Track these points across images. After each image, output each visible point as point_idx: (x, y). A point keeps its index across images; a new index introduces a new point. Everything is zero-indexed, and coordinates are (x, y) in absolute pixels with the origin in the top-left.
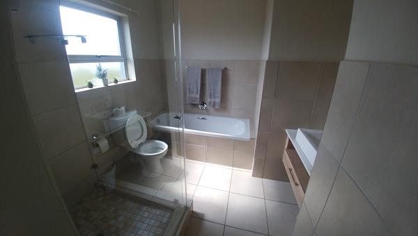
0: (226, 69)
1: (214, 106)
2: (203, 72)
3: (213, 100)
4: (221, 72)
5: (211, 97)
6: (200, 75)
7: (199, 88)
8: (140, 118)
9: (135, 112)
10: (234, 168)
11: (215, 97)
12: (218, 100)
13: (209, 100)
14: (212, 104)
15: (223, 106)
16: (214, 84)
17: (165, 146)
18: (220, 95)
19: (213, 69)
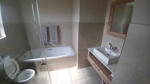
0: (59, 26)
1: (55, 43)
2: (48, 28)
3: (54, 40)
4: (56, 28)
5: (53, 39)
6: (46, 29)
7: (47, 36)
8: (12, 60)
9: (8, 57)
10: (70, 68)
11: (55, 39)
12: (57, 40)
13: (52, 41)
14: (54, 42)
15: (59, 42)
16: (54, 33)
17: (33, 71)
18: (57, 38)
19: (52, 27)
